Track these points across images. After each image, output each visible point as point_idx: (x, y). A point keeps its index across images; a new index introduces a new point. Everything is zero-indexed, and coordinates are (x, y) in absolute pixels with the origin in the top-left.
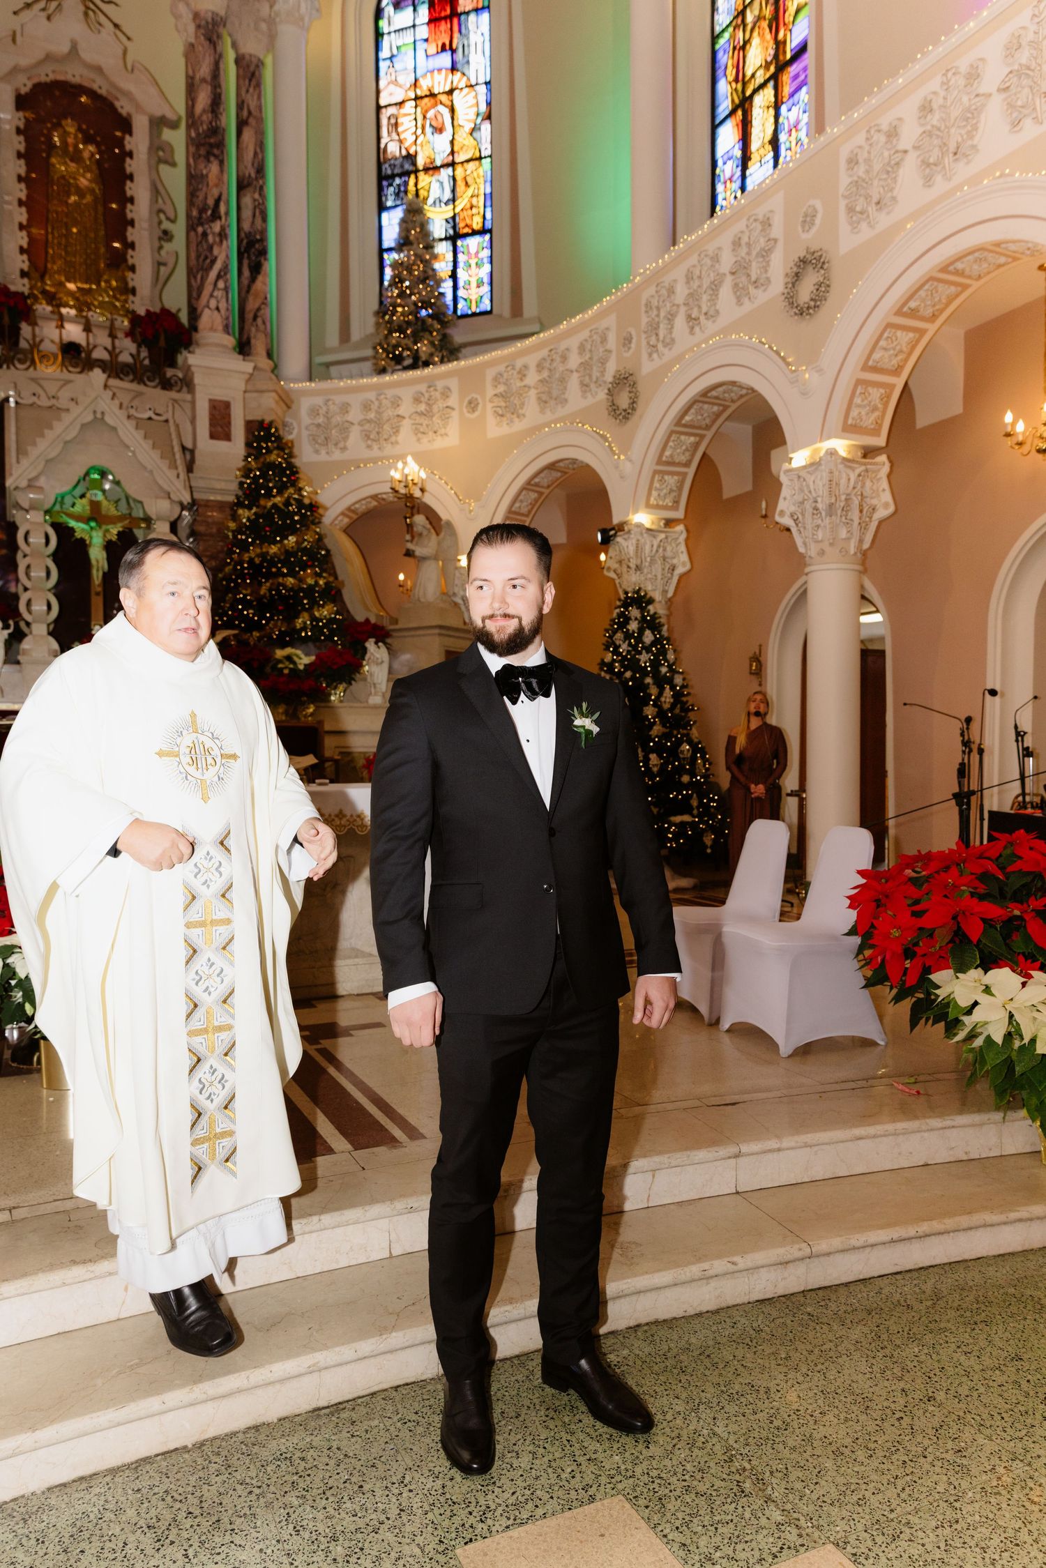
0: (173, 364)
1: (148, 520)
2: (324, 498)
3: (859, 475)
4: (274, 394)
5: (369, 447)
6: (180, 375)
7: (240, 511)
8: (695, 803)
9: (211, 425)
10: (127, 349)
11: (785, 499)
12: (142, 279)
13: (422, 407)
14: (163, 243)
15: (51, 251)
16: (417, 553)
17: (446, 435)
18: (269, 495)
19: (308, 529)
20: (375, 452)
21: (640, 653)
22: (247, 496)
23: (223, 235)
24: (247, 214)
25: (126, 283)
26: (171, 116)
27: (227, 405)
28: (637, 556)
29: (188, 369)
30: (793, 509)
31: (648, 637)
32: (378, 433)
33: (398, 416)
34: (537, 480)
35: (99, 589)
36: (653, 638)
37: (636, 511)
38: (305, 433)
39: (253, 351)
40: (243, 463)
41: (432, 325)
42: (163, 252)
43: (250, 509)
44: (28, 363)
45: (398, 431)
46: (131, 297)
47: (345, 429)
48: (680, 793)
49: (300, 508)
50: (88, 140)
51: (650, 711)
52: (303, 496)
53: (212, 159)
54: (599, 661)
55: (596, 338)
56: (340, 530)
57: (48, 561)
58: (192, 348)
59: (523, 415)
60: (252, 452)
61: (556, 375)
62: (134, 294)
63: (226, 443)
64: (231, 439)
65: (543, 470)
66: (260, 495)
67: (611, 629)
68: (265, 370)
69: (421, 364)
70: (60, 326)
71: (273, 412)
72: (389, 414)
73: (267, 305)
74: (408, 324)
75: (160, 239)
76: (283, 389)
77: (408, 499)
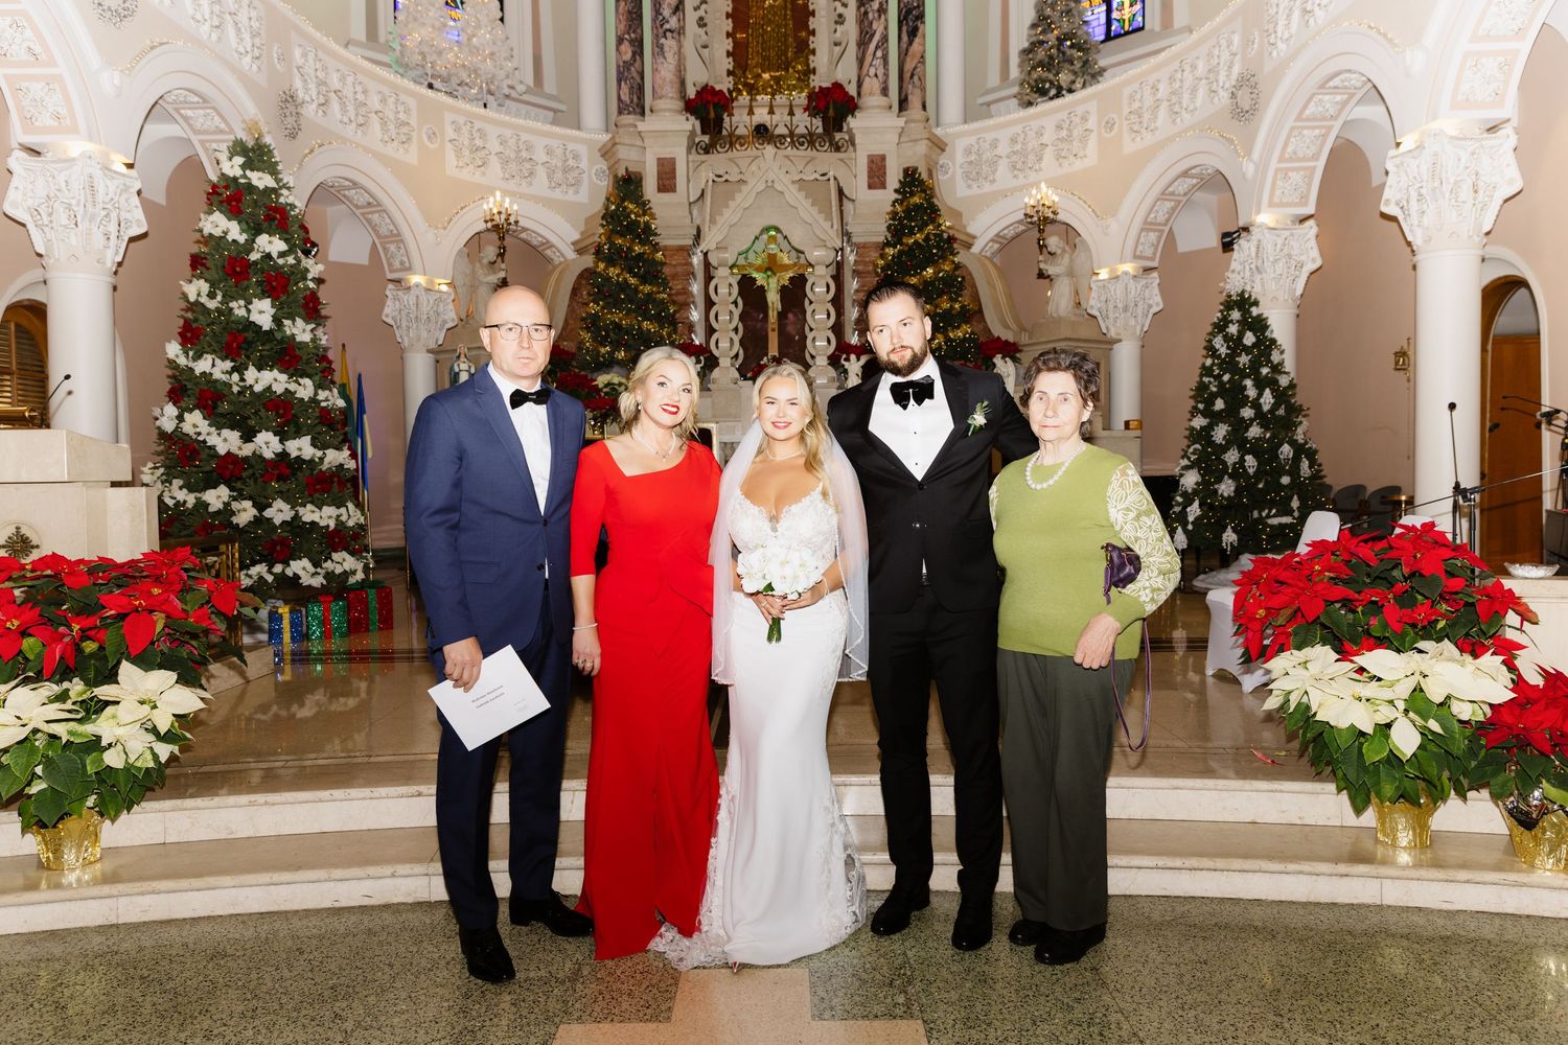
0: (840, 130)
1: (812, 266)
2: (971, 230)
3: (1473, 153)
4: (926, 141)
5: (1015, 176)
6: (847, 138)
7: (887, 250)
8: (1295, 504)
9: (869, 177)
10: (803, 122)
11: (1390, 187)
12: (821, 60)
13: (1064, 133)
14: (838, 27)
15: (750, 50)
16: (1050, 273)
17: (1085, 156)
18: (911, 233)
19: (944, 258)
20: (1021, 181)
21: (1240, 355)
22: (892, 236)
23: (882, 10)
25: (808, 65)
27: (883, 158)
28: (1256, 258)
29: (850, 131)
30: (1398, 196)
31: (1249, 339)
32: (1023, 163)
33: (1042, 144)
34: (1170, 189)
35: (776, 326)
36: (1254, 340)
37: (1258, 212)
38: (959, 171)
39: (910, 105)
40: (890, 209)
41: (1072, 55)
42: (838, 34)
43: (895, 247)
44: (727, 146)
45: (1041, 159)
46: (812, 77)
47: (993, 164)
48: (1279, 494)
49: (938, 244)
51: (1247, 413)
52: (943, 231)
54: (1200, 366)
55: (1224, 43)
56: (986, 257)
57: (732, 307)
58: (856, 113)
59: (1157, 128)
60: (900, 197)
61: (1187, 84)
62: (814, 74)
63: (880, 191)
64: (885, 188)
65: (1176, 179)
66: (904, 234)
67: (1210, 334)
68: (919, 121)
69: (1064, 92)
70: (751, 112)
71: (927, 156)
72: (1033, 143)
73: (923, 63)
74: (1051, 57)
75: (836, 22)
76: (936, 136)
77: (1042, 223)
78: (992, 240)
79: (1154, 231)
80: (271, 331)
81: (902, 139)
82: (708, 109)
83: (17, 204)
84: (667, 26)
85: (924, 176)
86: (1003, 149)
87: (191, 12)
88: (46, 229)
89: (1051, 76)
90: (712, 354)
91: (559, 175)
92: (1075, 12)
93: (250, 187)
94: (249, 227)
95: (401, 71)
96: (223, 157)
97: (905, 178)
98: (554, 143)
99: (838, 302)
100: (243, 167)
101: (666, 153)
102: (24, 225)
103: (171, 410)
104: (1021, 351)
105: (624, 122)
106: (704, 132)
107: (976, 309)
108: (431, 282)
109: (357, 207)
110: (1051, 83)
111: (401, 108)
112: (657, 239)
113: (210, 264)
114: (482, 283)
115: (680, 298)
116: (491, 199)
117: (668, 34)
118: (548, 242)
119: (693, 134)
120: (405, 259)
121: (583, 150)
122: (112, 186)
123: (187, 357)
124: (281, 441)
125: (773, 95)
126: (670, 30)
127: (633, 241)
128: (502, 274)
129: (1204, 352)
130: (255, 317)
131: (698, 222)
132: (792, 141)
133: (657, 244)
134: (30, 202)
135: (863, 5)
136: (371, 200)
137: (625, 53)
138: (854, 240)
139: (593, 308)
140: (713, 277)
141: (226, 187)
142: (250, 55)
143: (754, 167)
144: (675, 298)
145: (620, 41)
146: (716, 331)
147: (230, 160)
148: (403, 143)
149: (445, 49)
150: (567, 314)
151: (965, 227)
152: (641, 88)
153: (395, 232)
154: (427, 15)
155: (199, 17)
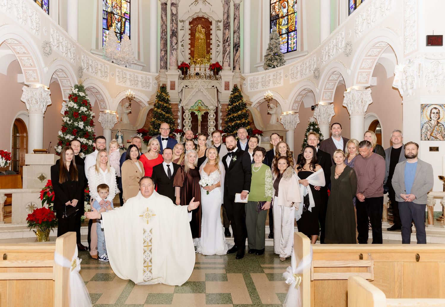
0: (218, 75)
1: (210, 110)
2: (252, 101)
3: (361, 94)
4: (240, 78)
5: (263, 87)
6: (219, 77)
7: (229, 107)
9: (225, 87)
10: (209, 72)
12: (213, 56)
13: (275, 77)
15: (195, 53)
16: (271, 113)
17: (280, 83)
18: (235, 102)
19: (243, 109)
20: (264, 88)
22: (231, 103)
23: (229, 45)
24: (235, 38)
25: (210, 57)
26: (220, 20)
28: (319, 112)
29: (220, 75)
32: (265, 84)
33: (270, 80)
34: (301, 93)
35: (200, 125)
37: (320, 102)
38: (249, 85)
39: (236, 69)
40: (230, 96)
41: (277, 58)
42: (218, 49)
43: (231, 106)
44: (189, 78)
45: (269, 83)
47: (257, 84)
49: (242, 105)
50: (203, 28)
52: (243, 102)
53: (227, 29)
55: (312, 59)
56: (255, 108)
57: (189, 120)
58: (222, 70)
59: (297, 78)
60: (232, 93)
61: (304, 68)
62: (211, 59)
63: (228, 91)
64: (229, 90)
65: (303, 90)
66: (234, 103)
67: (306, 132)
68: (238, 73)
69: (276, 67)
70: (195, 70)
71: (240, 82)
72: (268, 79)
73: (240, 58)
74: (272, 58)
75: (217, 46)
76: (242, 76)
77: (269, 100)
78: (257, 103)
79: (297, 103)
80: (83, 129)
81: (234, 77)
82: (184, 68)
83: (24, 98)
84: (174, 48)
85: (239, 88)
86: (260, 80)
87: (61, 50)
88: (30, 104)
89: (272, 63)
90: (184, 132)
91: (144, 84)
92: (278, 47)
93: (79, 96)
94: (79, 105)
95: (105, 58)
96: (73, 89)
97: (234, 88)
98: (143, 76)
99: (216, 120)
100: (78, 91)
101: (173, 80)
102: (25, 103)
103: (60, 147)
104: (263, 133)
105: (162, 71)
106: (182, 74)
107: (252, 122)
108: (111, 112)
109: (93, 93)
110: (272, 64)
111: (105, 68)
112: (170, 102)
113: (69, 113)
114: (125, 113)
115: (176, 117)
116: (128, 92)
117: (174, 50)
118: (141, 101)
119: (180, 75)
120: (105, 106)
121: (151, 77)
122: (46, 94)
123: (64, 135)
124: (85, 155)
125: (201, 64)
126: (175, 49)
127: (164, 103)
128: (130, 111)
129: (305, 136)
130: (80, 126)
131: (180, 98)
132: (205, 77)
133: (170, 103)
134: (27, 98)
135: (224, 44)
136: (97, 91)
137: (163, 54)
138: (221, 103)
139: (153, 119)
140: (184, 112)
141: (73, 95)
142: (73, 59)
143: (195, 84)
144: (174, 117)
145: (161, 50)
146: (185, 126)
147: (75, 89)
148: (106, 77)
149: (117, 53)
150: (146, 121)
151: (250, 100)
152: (166, 63)
153: (103, 99)
154: (113, 44)
155: (63, 52)
